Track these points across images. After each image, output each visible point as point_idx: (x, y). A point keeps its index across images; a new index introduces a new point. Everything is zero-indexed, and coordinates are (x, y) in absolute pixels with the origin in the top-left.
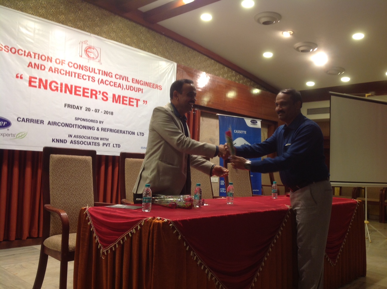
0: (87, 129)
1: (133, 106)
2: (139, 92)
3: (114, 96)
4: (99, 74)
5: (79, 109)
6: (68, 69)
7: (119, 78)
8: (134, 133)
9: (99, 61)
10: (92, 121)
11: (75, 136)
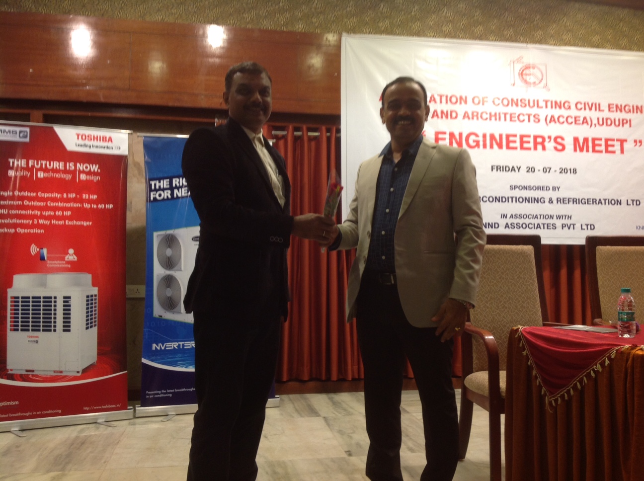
0: (532, 202)
1: (614, 152)
2: (623, 126)
3: (576, 140)
4: (546, 107)
5: (515, 171)
6: (494, 110)
7: (583, 108)
8: (619, 202)
9: (546, 86)
10: (538, 188)
11: (512, 215)
